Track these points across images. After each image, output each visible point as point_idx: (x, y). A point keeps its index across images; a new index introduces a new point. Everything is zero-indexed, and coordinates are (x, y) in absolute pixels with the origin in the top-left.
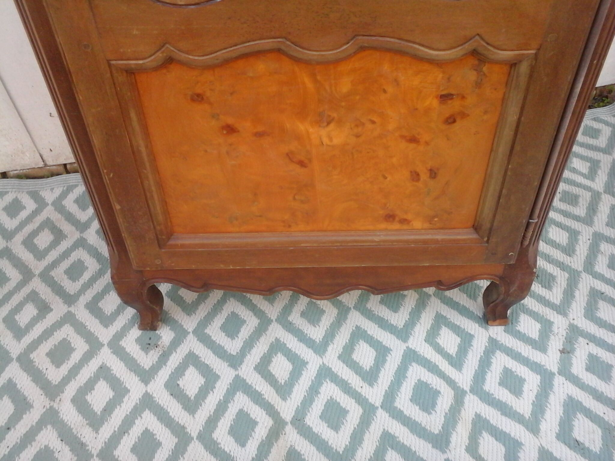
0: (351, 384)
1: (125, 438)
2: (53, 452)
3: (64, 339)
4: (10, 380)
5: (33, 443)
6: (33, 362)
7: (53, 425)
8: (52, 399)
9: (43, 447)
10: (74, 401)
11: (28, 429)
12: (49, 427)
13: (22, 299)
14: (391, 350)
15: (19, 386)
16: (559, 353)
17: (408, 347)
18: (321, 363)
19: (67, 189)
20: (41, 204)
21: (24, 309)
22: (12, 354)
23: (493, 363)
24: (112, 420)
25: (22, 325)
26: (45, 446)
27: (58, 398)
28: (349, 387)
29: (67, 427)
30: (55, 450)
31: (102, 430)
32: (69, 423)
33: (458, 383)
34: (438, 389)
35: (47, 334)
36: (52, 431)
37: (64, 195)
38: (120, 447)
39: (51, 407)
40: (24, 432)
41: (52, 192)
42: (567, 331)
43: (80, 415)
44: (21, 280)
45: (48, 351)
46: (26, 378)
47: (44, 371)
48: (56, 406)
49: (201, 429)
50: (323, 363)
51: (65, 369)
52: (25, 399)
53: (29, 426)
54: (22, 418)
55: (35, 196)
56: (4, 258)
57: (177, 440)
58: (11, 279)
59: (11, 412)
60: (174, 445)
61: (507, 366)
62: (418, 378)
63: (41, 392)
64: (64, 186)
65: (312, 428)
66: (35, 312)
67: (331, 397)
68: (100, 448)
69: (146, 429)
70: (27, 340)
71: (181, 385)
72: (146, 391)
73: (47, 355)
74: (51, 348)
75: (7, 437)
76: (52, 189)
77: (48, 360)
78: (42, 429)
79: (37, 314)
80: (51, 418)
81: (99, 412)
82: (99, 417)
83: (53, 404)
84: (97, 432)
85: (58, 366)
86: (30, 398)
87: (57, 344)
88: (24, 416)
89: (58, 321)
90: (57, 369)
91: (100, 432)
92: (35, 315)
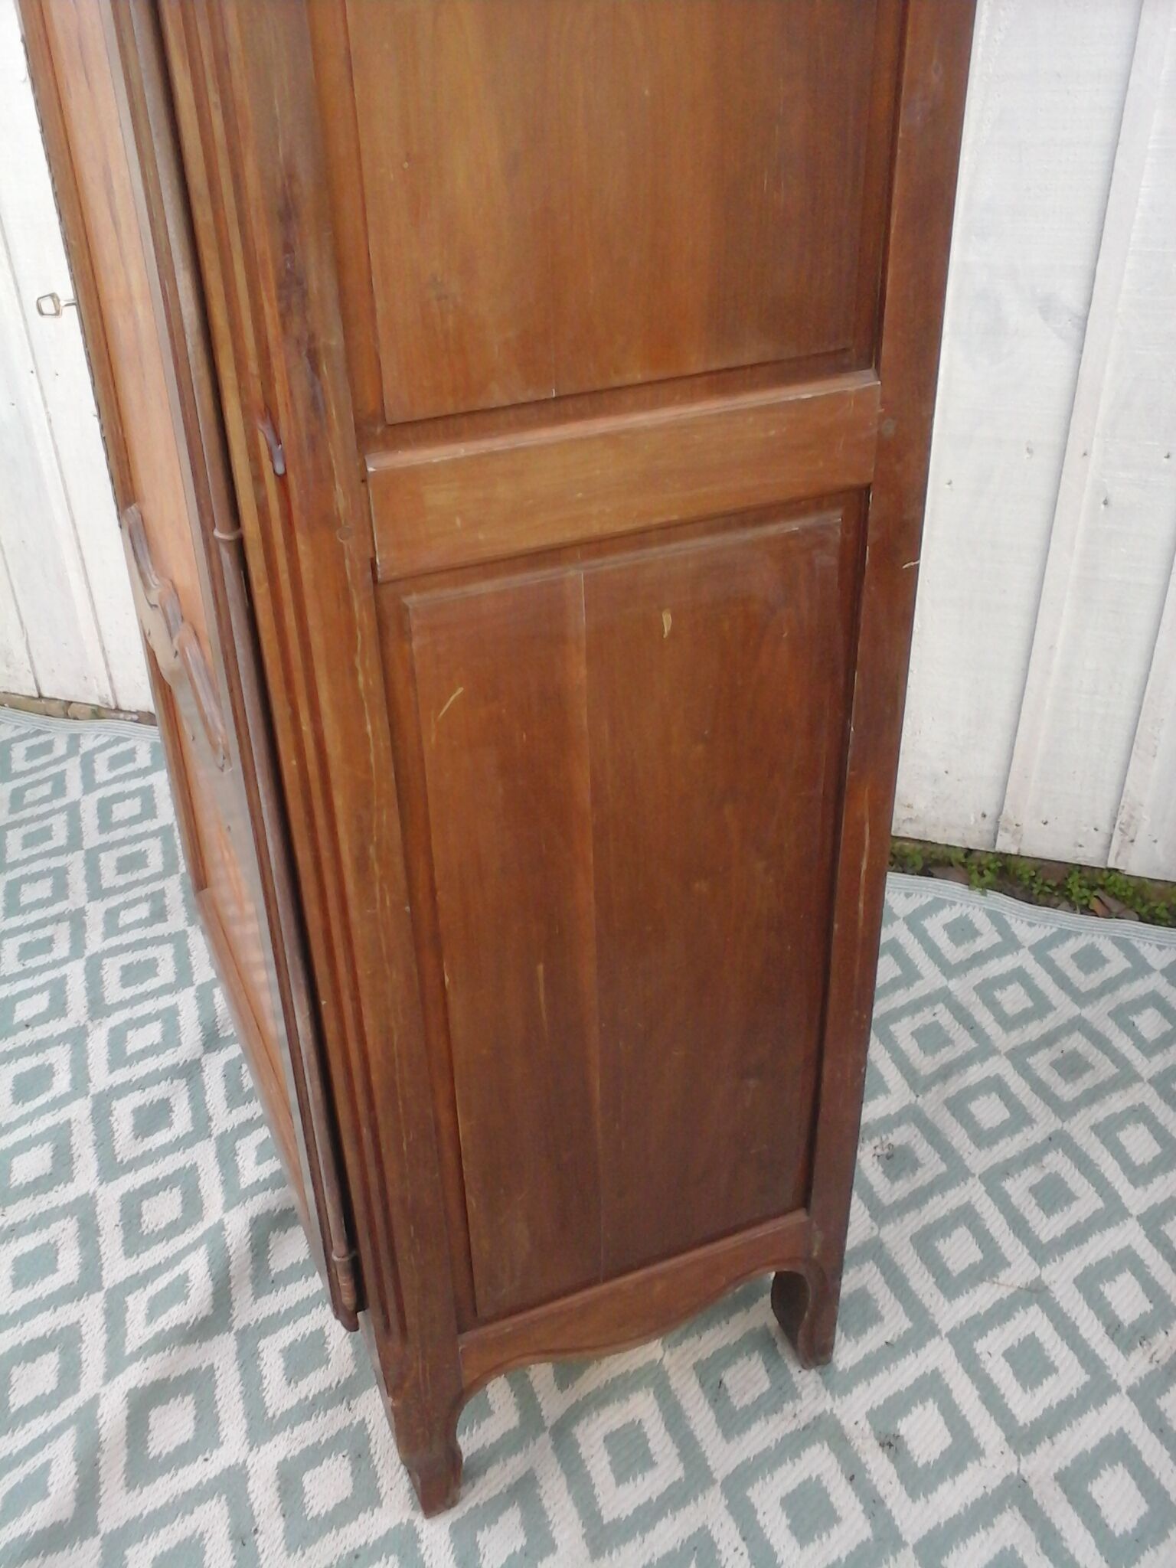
1: (137, 1093)
2: (53, 1075)
4: (64, 978)
6: (101, 968)
7: (74, 1045)
8: (92, 1018)
9: (47, 1063)
10: (112, 1030)
11: (45, 1036)
12: (68, 1046)
13: (143, 895)
15: (68, 988)
21: (136, 907)
22: (87, 951)
24: (137, 1067)
25: (121, 923)
26: (50, 1064)
27: (100, 1020)
30: (56, 1073)
31: (118, 1072)
35: (142, 944)
36: (66, 1053)
38: (123, 1100)
39: (85, 1026)
40: (39, 1038)
44: (160, 872)
45: (127, 963)
47: (106, 984)
48: (90, 1027)
49: (229, 1129)
51: (129, 992)
52: (65, 1003)
53: (49, 1034)
54: (48, 1022)
57: (191, 1129)
59: (42, 1011)
60: (184, 1132)
63: (87, 1004)
66: (146, 915)
68: (101, 1089)
69: (168, 1099)
70: (114, 941)
72: (200, 1059)
73: (123, 968)
74: (132, 963)
75: (20, 1034)
77: (119, 973)
78: (59, 1044)
79: (146, 918)
80: (77, 1038)
81: (129, 1054)
82: (125, 1058)
83: (89, 1023)
84: (111, 1072)
85: (124, 986)
86: (71, 1005)
87: (142, 960)
88: (51, 1021)
89: (163, 936)
90: (121, 989)
91: (114, 1073)
92: (144, 917)
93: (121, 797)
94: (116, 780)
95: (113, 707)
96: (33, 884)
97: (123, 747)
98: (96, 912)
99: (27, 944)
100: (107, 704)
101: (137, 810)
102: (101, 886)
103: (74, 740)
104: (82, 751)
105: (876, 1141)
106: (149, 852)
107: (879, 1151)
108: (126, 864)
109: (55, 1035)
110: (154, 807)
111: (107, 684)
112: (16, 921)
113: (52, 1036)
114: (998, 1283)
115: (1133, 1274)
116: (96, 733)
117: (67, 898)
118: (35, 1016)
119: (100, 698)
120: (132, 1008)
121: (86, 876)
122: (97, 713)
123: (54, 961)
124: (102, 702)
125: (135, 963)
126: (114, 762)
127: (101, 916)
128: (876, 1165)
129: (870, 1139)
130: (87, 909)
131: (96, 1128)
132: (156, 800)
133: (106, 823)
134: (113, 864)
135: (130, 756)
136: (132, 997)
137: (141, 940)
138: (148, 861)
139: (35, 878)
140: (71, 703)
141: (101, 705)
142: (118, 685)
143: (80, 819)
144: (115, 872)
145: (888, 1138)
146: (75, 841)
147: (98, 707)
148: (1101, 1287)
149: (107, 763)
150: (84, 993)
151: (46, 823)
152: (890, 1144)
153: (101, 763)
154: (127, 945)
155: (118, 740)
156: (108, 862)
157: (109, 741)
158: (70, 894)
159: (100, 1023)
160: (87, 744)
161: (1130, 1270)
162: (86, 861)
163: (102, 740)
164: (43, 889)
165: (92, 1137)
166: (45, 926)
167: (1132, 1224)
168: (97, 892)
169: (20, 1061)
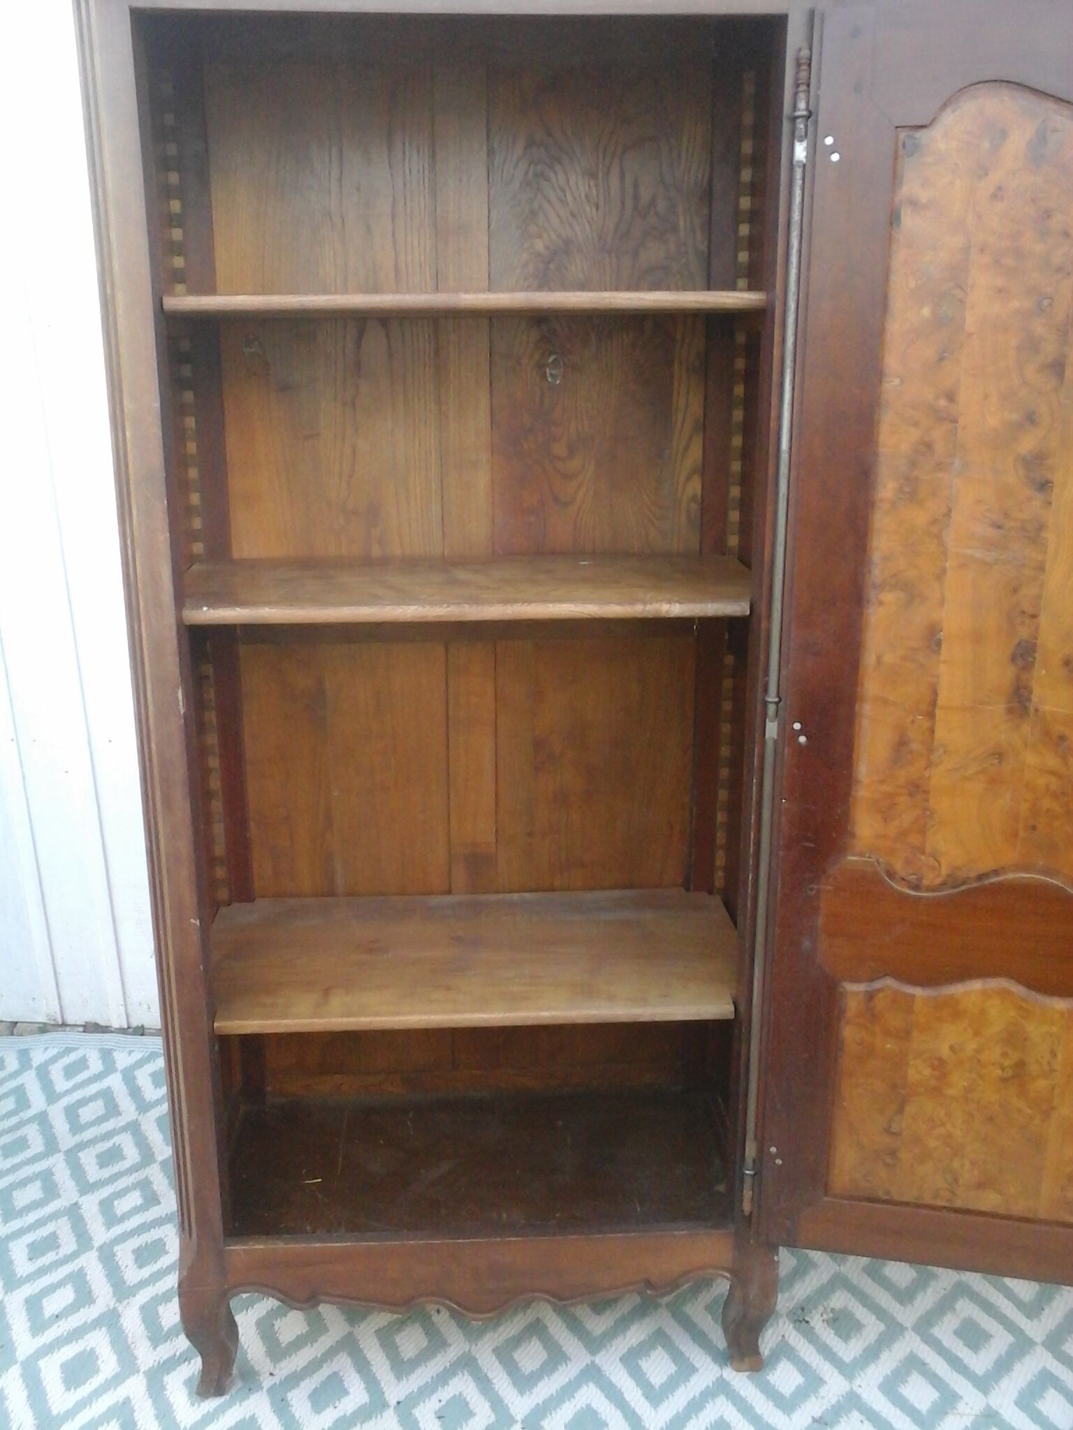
0: (494, 1384)
2: (97, 1358)
3: (161, 1240)
4: (81, 1269)
5: (80, 1341)
6: (114, 1255)
7: (110, 1327)
8: (119, 1301)
9: (88, 1348)
10: (143, 1308)
11: (80, 1324)
12: (104, 1329)
13: (130, 1185)
14: (570, 1360)
15: (88, 1278)
16: (810, 1420)
17: (593, 1362)
18: (467, 1350)
19: (149, 1056)
20: (109, 1067)
21: (127, 1196)
22: (94, 1243)
23: (706, 1408)
25: (119, 1213)
26: (92, 1349)
27: (127, 1301)
28: (491, 1388)
29: (124, 1335)
30: (100, 1356)
32: (127, 1331)
33: (644, 1421)
34: (608, 1420)
36: (104, 1336)
37: (140, 1064)
39: (114, 1309)
41: (130, 1055)
42: (841, 1398)
43: (143, 1325)
44: (138, 1163)
45: (136, 1247)
46: (100, 1270)
47: (123, 1268)
48: (120, 1308)
50: (469, 1351)
51: (146, 1272)
52: (90, 1292)
54: (79, 1311)
55: (106, 1055)
56: (129, 1133)
58: (126, 1158)
59: (70, 1302)
61: (725, 1417)
62: (588, 1402)
64: (147, 1052)
65: (419, 1422)
66: (139, 1201)
67: (460, 1393)
68: (150, 1365)
70: (118, 1230)
71: (276, 1328)
73: (134, 1252)
74: (141, 1246)
76: (130, 1052)
77: (132, 1257)
78: (95, 1329)
79: (141, 1205)
80: (110, 1320)
81: (166, 1329)
82: (163, 1333)
83: (117, 1305)
84: (155, 1348)
85: (140, 1267)
86: (96, 1292)
87: (149, 1242)
88: (81, 1310)
89: (161, 1217)
90: (138, 1270)
91: (158, 1349)
92: (138, 1204)
93: (84, 1102)
94: (76, 1087)
95: (60, 1023)
96: (23, 1189)
97: (73, 1057)
98: (90, 1205)
99: (33, 1243)
100: (54, 1020)
101: (101, 1112)
102: (88, 1181)
103: (24, 1056)
104: (35, 1064)
105: (821, 1309)
106: (122, 1146)
107: (825, 1317)
108: (107, 1158)
109: (89, 1321)
110: (116, 1106)
111: (56, 1002)
112: (16, 1224)
113: (86, 1323)
114: (960, 1414)
115: (1055, 1389)
116: (44, 1046)
117: (59, 1196)
118: (64, 1309)
119: (48, 1015)
120: (154, 1284)
121: (72, 1175)
122: (44, 1029)
123: (65, 1256)
124: (49, 1020)
125: (144, 1245)
126: (70, 1072)
127: (95, 1209)
128: (828, 1329)
129: (816, 1307)
130: (80, 1203)
131: (155, 1402)
132: (117, 1100)
133: (76, 1126)
134: (94, 1161)
135: (82, 1064)
136: (150, 1276)
137: (142, 1224)
138: (124, 1153)
139: (24, 1183)
140: (17, 1023)
141: (47, 1022)
142: (66, 1002)
143: (51, 1127)
144: (98, 1167)
145: (828, 1304)
146: (51, 1146)
147: (45, 1024)
148: (1036, 1405)
149: (62, 1073)
150: (105, 1279)
151: (19, 1133)
152: (832, 1309)
153: (56, 1072)
154: (131, 1231)
155: (68, 1051)
156: (88, 1159)
157: (59, 1052)
158: (61, 1192)
159: (128, 1303)
160: (38, 1057)
161: (1051, 1386)
162: (67, 1161)
163: (52, 1052)
164: (33, 1192)
165: (153, 1412)
166: (45, 1224)
167: (1040, 1350)
168: (86, 1188)
169: (62, 1350)
